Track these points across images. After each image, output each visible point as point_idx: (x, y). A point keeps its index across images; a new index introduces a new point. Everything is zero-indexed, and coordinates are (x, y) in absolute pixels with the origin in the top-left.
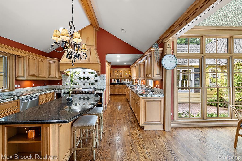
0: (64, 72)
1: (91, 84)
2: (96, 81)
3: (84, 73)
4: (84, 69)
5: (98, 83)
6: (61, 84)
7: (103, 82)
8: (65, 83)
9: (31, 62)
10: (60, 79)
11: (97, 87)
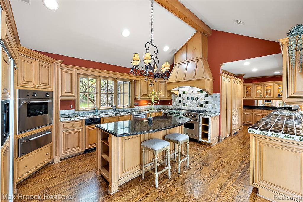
0: (171, 91)
1: (200, 106)
2: (207, 102)
3: (192, 92)
4: (192, 87)
5: (210, 105)
6: (171, 104)
7: (216, 104)
8: (174, 104)
9: (144, 84)
10: (170, 98)
11: (207, 109)
